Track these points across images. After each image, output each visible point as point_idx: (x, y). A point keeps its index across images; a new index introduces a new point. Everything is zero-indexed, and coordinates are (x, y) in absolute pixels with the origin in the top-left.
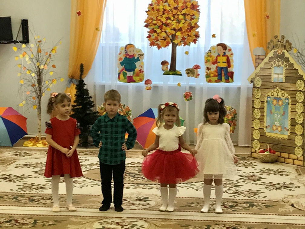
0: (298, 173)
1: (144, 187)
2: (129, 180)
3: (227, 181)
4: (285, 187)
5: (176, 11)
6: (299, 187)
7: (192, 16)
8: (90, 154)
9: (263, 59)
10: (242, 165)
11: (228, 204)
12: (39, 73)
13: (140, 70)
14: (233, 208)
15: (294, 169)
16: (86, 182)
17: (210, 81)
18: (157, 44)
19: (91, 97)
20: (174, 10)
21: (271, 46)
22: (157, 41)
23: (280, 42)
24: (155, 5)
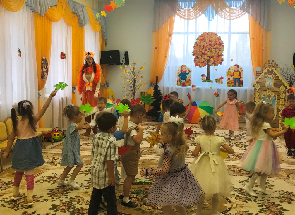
0: (280, 139)
3: (239, 143)
5: (210, 46)
6: (282, 147)
7: (220, 49)
9: (260, 74)
12: (134, 81)
13: (189, 79)
17: (229, 86)
18: (199, 65)
19: (162, 94)
20: (209, 46)
21: (266, 66)
22: (199, 63)
23: (271, 64)
24: (198, 43)
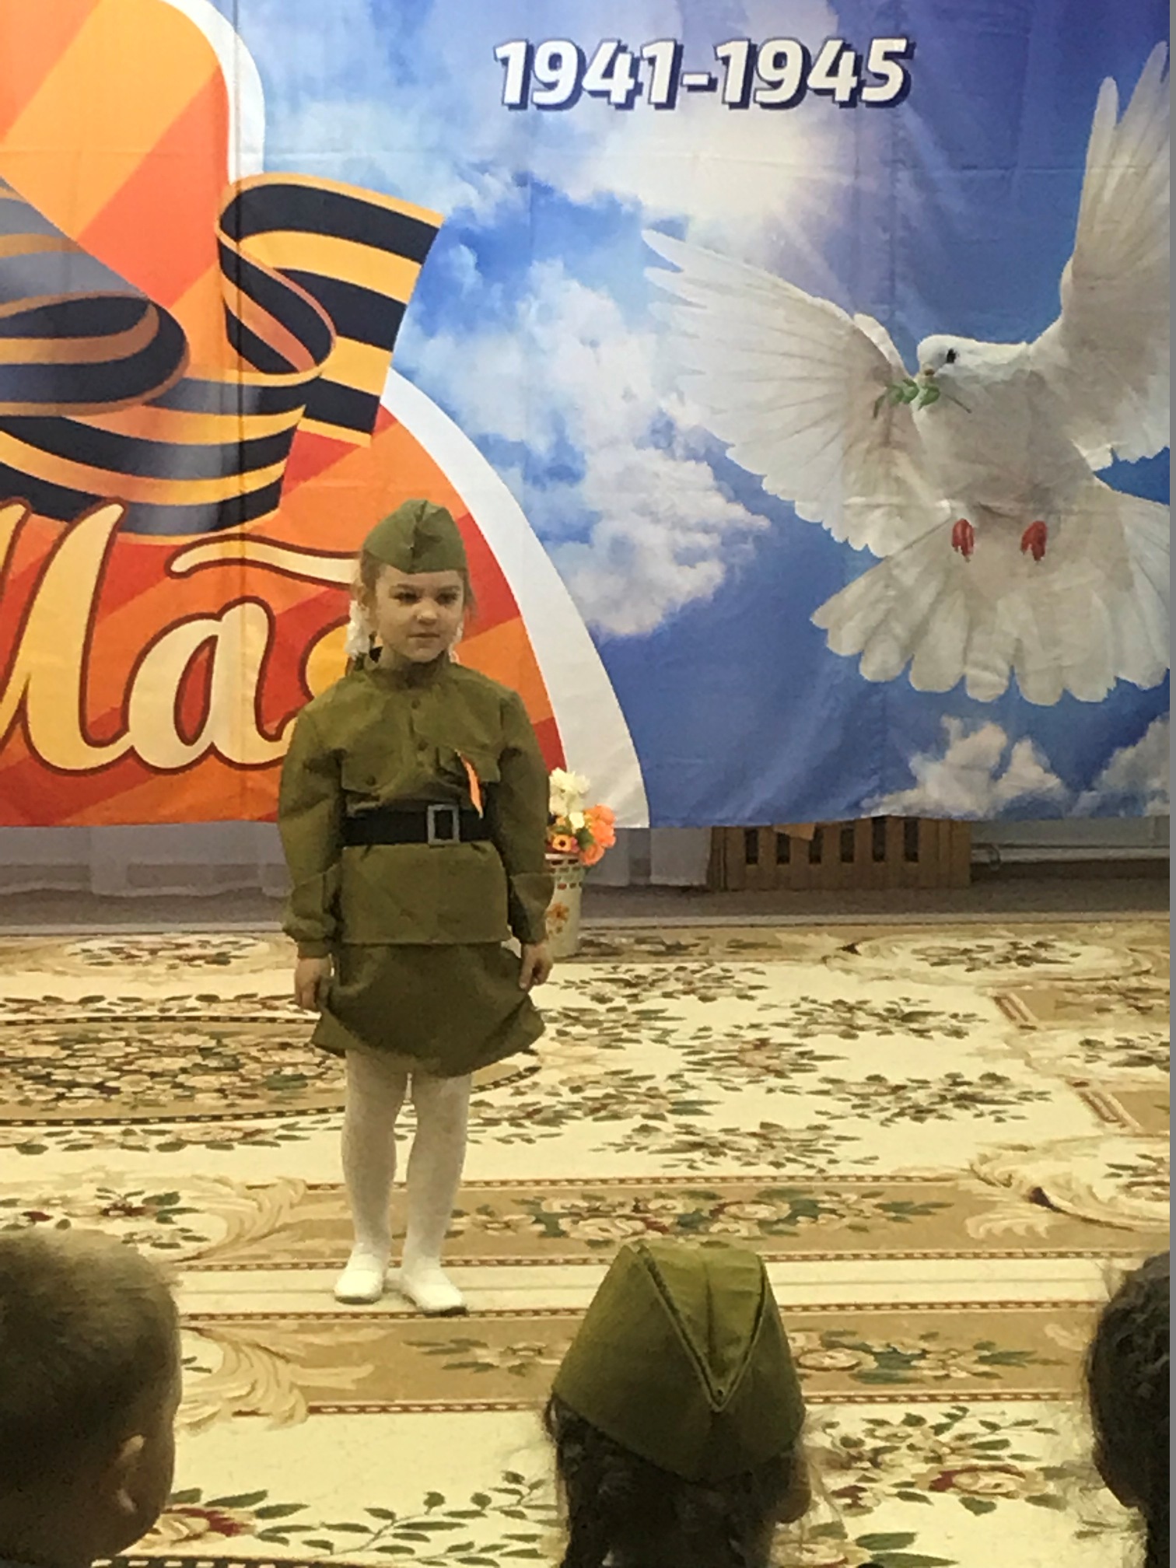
0: (1013, 1018)
1: (131, 1141)
3: (617, 1080)
4: (967, 1103)
11: (664, 1207)
14: (701, 1228)
15: (983, 995)
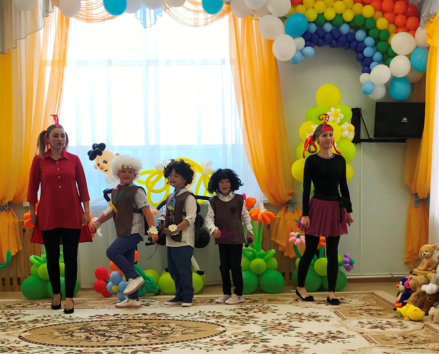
1: (124, 351)
2: (98, 341)
3: (245, 334)
4: (334, 338)
8: (31, 306)
10: (256, 310)
15: (331, 311)
16: (29, 348)
